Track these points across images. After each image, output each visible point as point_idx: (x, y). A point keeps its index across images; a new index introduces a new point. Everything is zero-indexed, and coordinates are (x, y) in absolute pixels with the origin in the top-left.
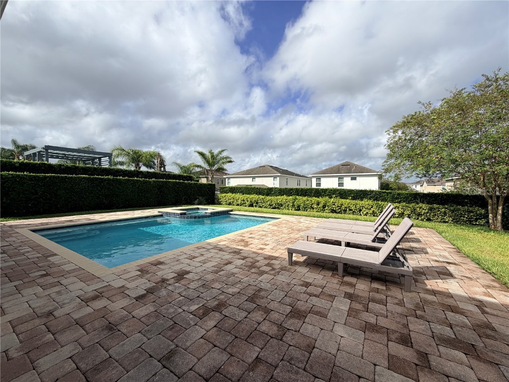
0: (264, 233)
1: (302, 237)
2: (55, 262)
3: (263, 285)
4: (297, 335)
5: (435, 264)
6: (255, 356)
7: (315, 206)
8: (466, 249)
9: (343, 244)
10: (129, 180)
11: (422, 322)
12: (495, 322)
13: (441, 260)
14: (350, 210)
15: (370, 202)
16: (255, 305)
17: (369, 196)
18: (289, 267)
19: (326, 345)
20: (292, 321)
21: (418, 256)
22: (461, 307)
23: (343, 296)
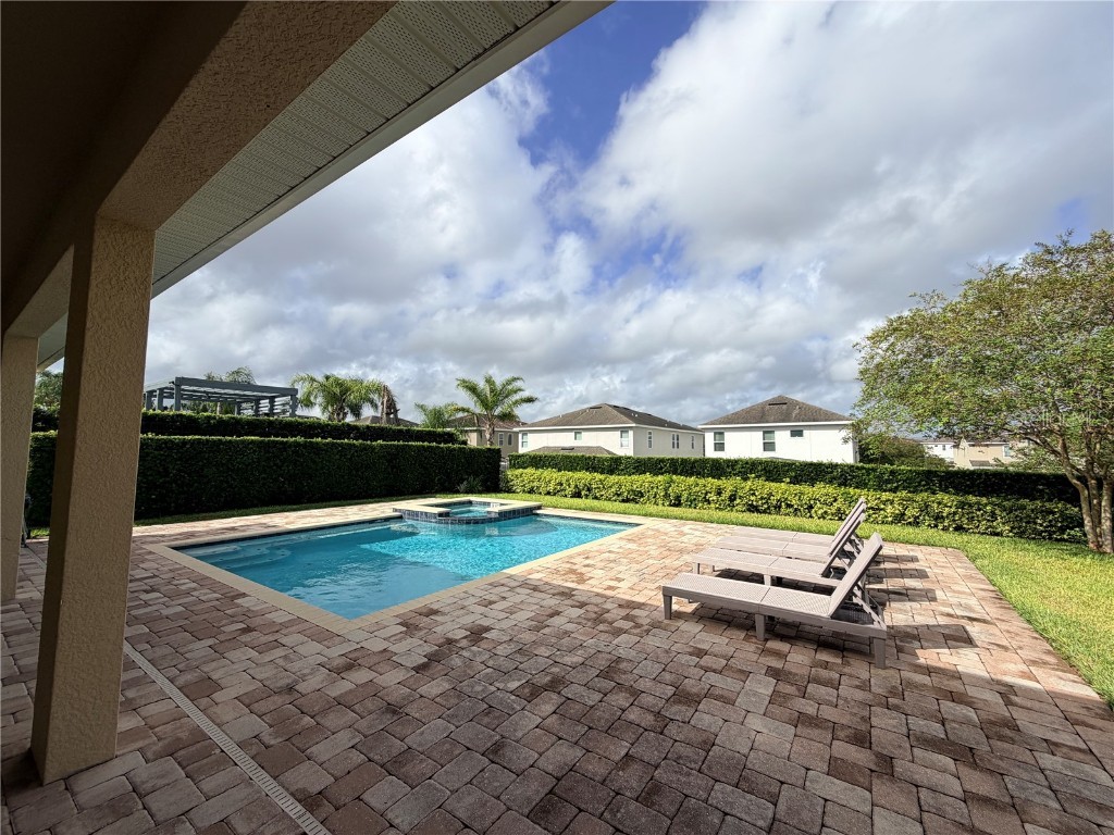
0: (612, 556)
1: (687, 564)
2: (252, 608)
3: (622, 652)
4: (686, 728)
5: (942, 621)
6: (623, 753)
7: (712, 497)
8: (1014, 593)
9: (767, 580)
10: (333, 444)
11: (895, 714)
12: (1021, 718)
13: (959, 613)
14: (789, 506)
15: (831, 489)
16: (613, 684)
17: (829, 476)
18: (666, 622)
19: (733, 741)
20: (676, 708)
21: (914, 604)
22: (970, 694)
23: (764, 672)
